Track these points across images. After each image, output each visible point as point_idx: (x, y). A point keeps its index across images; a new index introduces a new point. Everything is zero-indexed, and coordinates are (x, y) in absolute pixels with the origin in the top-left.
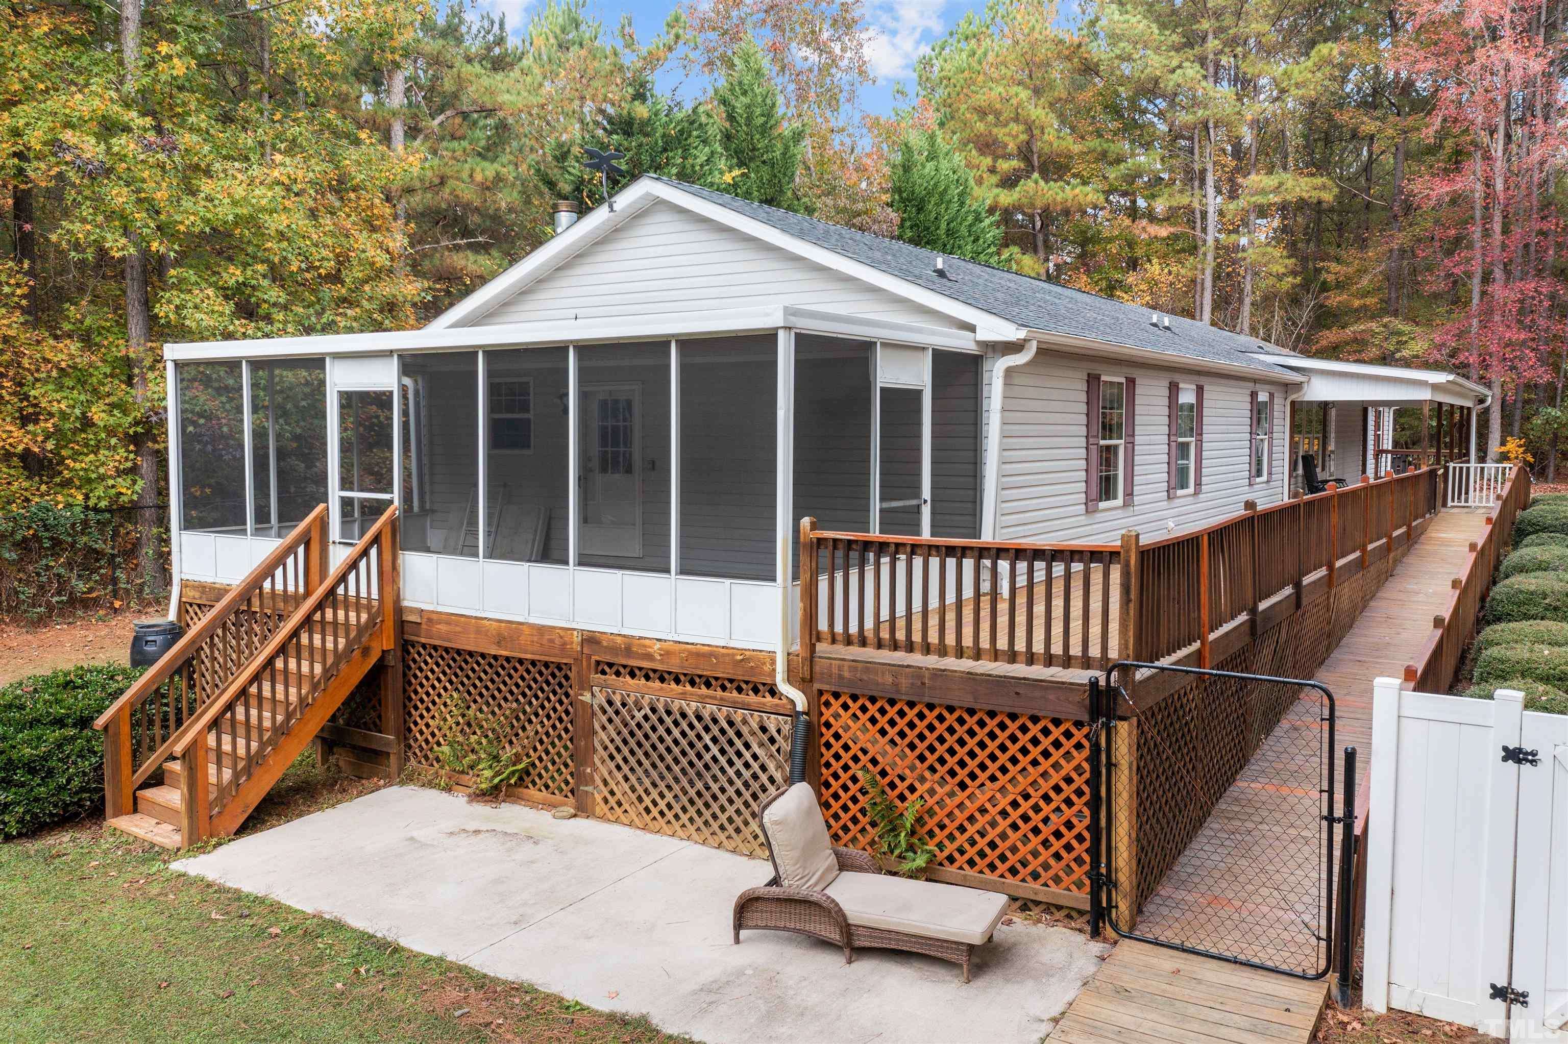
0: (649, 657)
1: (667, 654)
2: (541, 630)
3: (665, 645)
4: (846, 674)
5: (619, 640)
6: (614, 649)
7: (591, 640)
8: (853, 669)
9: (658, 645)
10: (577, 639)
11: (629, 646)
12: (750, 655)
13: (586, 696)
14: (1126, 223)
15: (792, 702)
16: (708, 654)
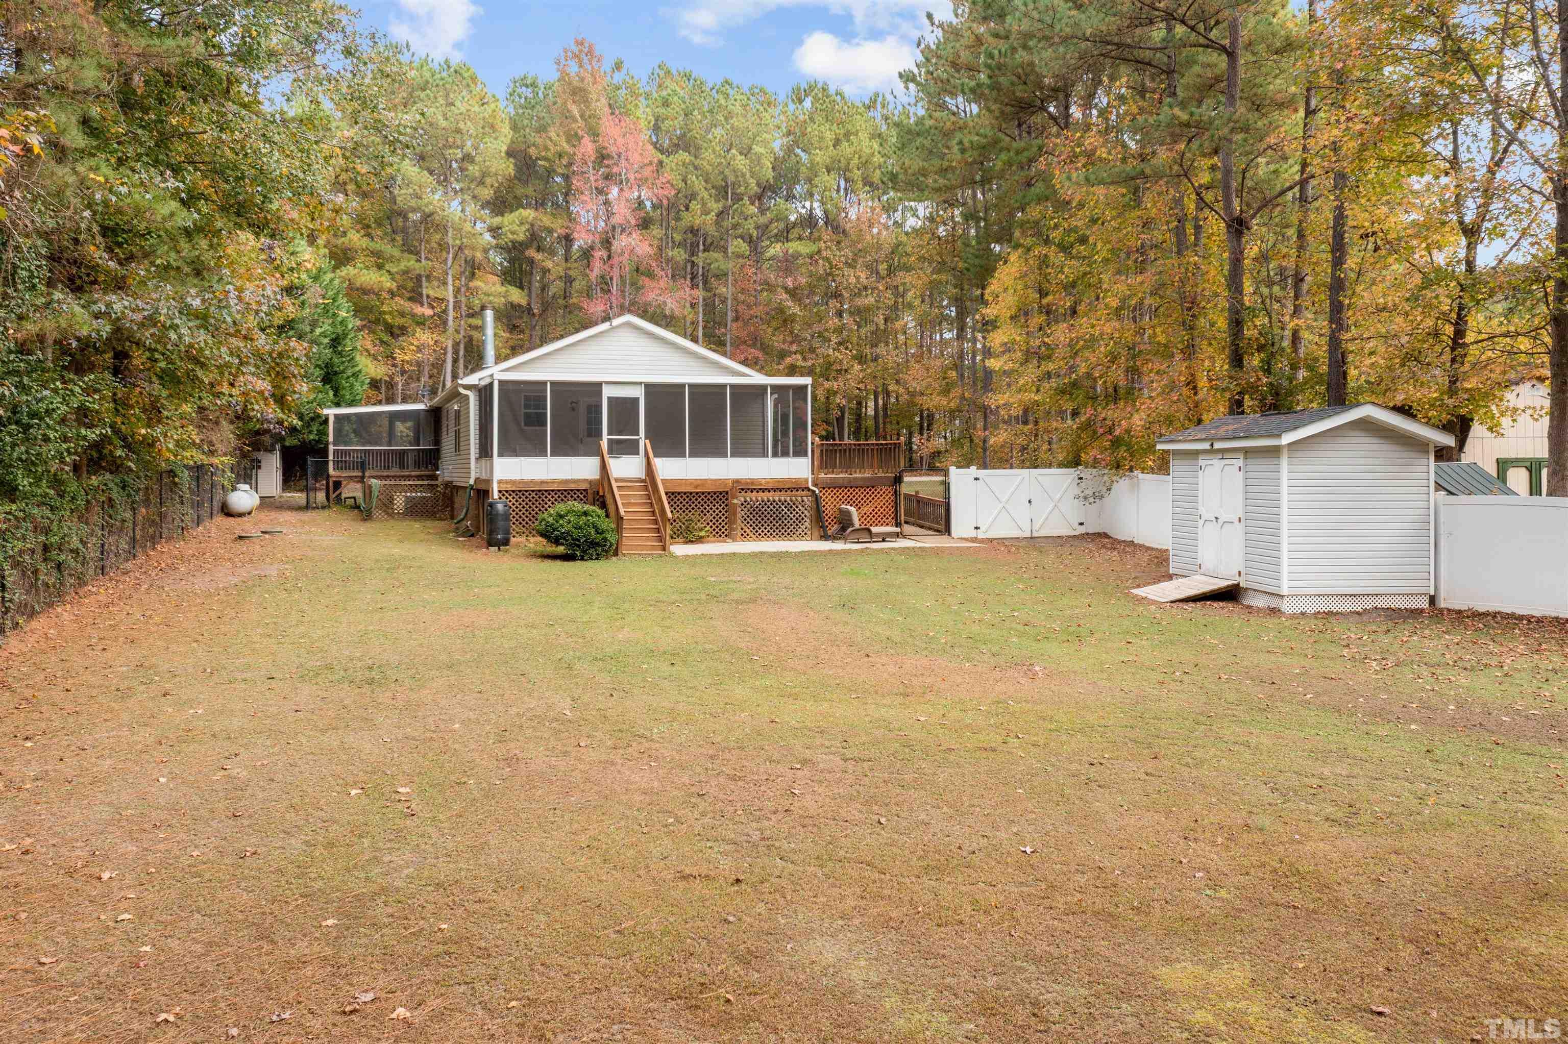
0: (761, 484)
1: (767, 483)
2: (714, 480)
3: (766, 480)
4: (826, 482)
5: (748, 480)
6: (747, 484)
7: (737, 481)
8: (828, 480)
10: (731, 481)
11: (753, 481)
12: (797, 480)
13: (735, 501)
14: (401, 303)
15: (814, 492)
16: (784, 481)
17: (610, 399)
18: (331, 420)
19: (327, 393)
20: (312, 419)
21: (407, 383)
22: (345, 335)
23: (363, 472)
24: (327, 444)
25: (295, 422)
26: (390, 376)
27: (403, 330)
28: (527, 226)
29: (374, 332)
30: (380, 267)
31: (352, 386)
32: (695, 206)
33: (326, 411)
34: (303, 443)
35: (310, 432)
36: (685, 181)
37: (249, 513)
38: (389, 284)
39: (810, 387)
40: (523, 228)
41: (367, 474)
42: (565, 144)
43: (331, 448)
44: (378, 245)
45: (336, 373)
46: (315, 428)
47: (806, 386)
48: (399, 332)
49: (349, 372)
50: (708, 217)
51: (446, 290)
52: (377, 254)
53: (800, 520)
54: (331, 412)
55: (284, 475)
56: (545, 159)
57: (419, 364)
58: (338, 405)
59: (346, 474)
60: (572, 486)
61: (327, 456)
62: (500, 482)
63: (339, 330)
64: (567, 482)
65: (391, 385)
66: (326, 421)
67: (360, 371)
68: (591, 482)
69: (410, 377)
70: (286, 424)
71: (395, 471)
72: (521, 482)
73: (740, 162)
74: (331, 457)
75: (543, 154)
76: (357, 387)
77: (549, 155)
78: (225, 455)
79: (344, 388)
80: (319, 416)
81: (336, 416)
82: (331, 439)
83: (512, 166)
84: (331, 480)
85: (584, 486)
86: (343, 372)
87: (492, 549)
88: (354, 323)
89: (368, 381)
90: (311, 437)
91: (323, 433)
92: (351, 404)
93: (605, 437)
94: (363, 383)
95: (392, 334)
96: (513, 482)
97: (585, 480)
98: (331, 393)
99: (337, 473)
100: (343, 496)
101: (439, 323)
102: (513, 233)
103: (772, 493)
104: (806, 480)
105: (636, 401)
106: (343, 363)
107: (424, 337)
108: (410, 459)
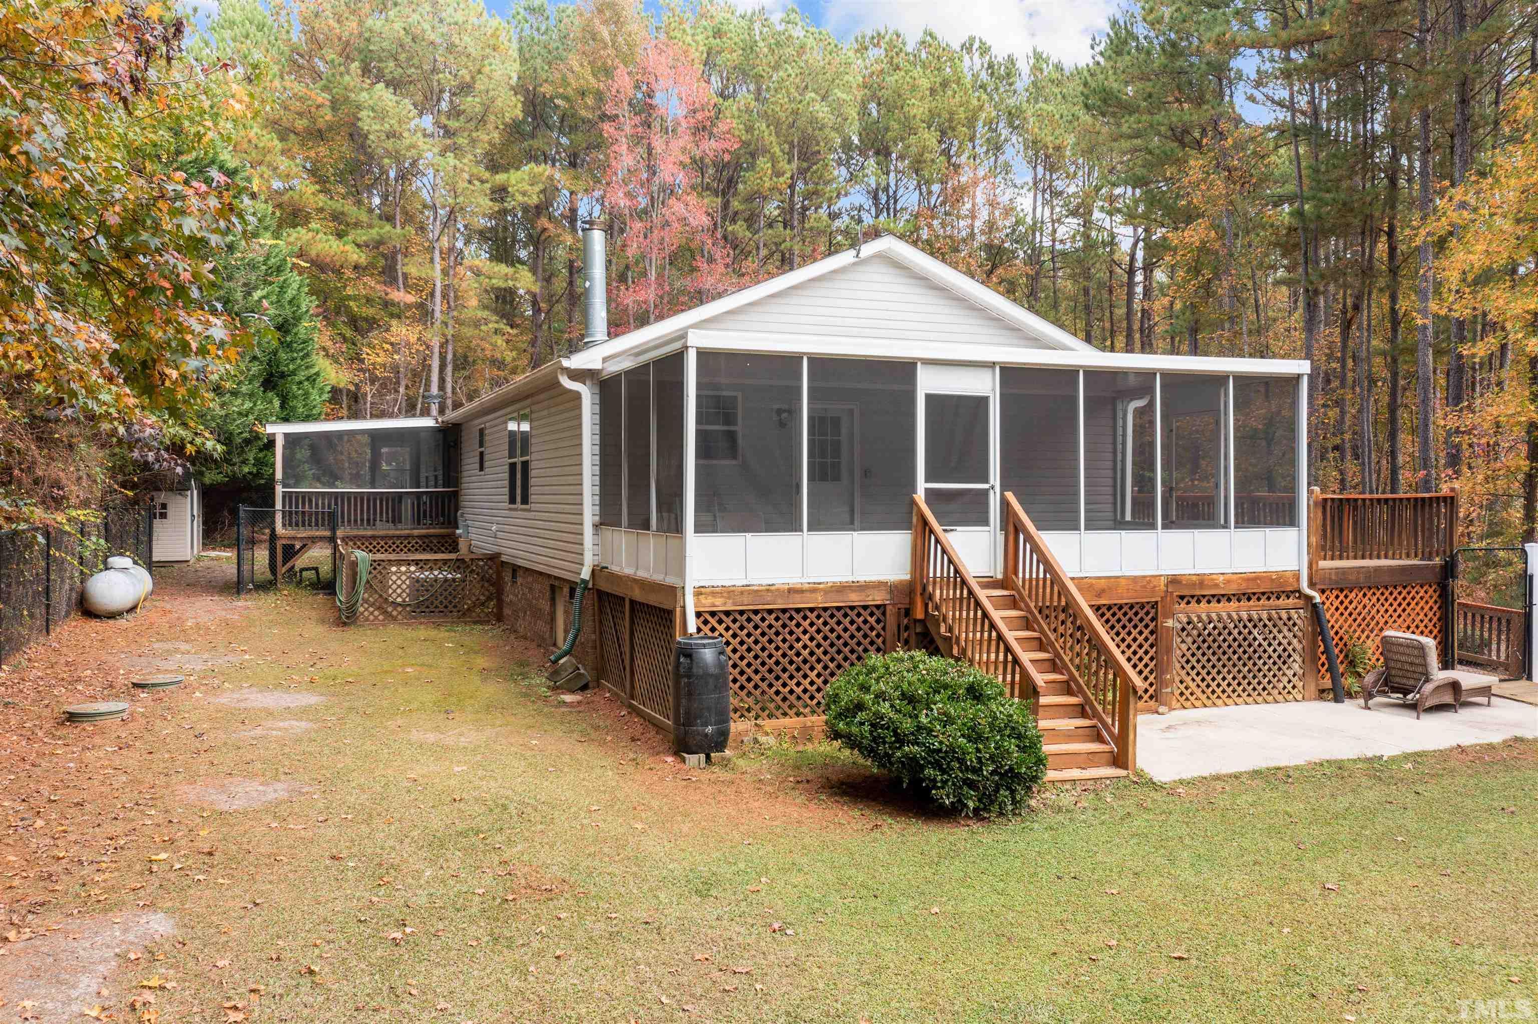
0: (1216, 586)
1: (1228, 582)
2: (1135, 579)
3: (1226, 577)
4: (1333, 577)
5: (1194, 578)
6: (1193, 585)
7: (1174, 581)
8: (1337, 574)
9: (1222, 578)
10: (1163, 581)
11: (1202, 580)
12: (1281, 575)
13: (1170, 623)
14: (372, 285)
15: (1309, 598)
16: (1255, 578)
17: (929, 398)
18: (280, 443)
19: (271, 402)
20: (247, 442)
21: (380, 394)
22: (298, 319)
23: (333, 530)
24: (272, 479)
25: (210, 445)
26: (356, 385)
27: (372, 323)
28: (541, 186)
29: (334, 326)
30: (340, 235)
31: (307, 394)
32: (763, 163)
33: (270, 429)
34: (234, 478)
35: (244, 462)
36: (749, 129)
37: (132, 609)
38: (355, 257)
39: (1305, 379)
40: (537, 188)
41: (340, 533)
42: (591, 78)
43: (279, 490)
44: (338, 205)
45: (283, 375)
46: (251, 456)
47: (1296, 379)
48: (365, 325)
49: (301, 375)
50: (781, 180)
51: (433, 269)
52: (337, 217)
53: (1284, 659)
54: (278, 430)
55: (205, 523)
56: (566, 98)
57: (395, 369)
58: (286, 420)
59: (303, 533)
60: (855, 599)
61: (273, 506)
62: (699, 592)
63: (288, 312)
64: (842, 588)
65: (355, 397)
66: (271, 443)
67: (317, 374)
68: (893, 589)
69: (384, 386)
70: (190, 449)
71: (383, 529)
72: (746, 591)
73: (822, 111)
74: (279, 506)
75: (561, 90)
76: (314, 395)
77: (570, 92)
78: (85, 504)
79: (295, 397)
80: (257, 437)
81: (287, 435)
82: (279, 475)
83: (520, 105)
84: (279, 544)
85: (878, 598)
86: (293, 373)
87: (693, 759)
88: (308, 303)
89: (328, 388)
90: (246, 470)
91: (264, 463)
92: (307, 418)
93: (922, 485)
94: (321, 390)
95: (356, 329)
96: (728, 592)
97: (880, 585)
98: (277, 403)
99: (290, 532)
100: (297, 569)
101: (423, 313)
102: (524, 194)
103: (1234, 604)
104: (1297, 576)
105: (981, 403)
106: (293, 360)
107: (401, 331)
108: (407, 508)
